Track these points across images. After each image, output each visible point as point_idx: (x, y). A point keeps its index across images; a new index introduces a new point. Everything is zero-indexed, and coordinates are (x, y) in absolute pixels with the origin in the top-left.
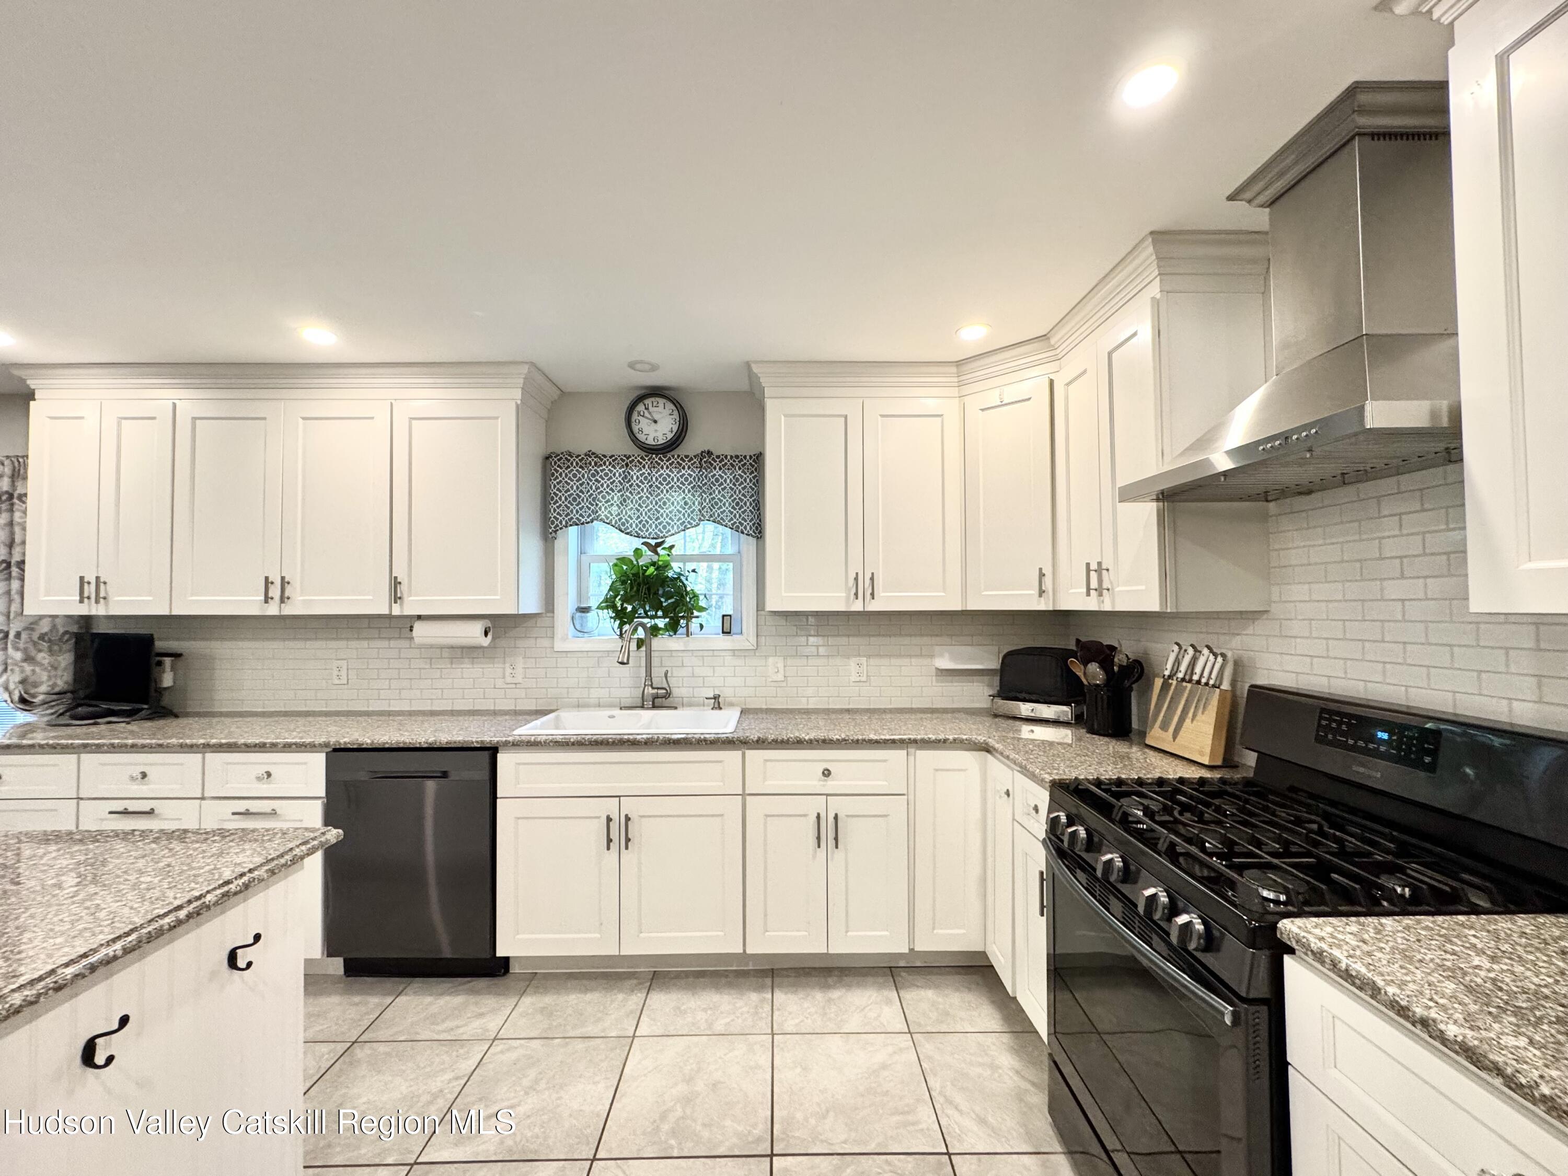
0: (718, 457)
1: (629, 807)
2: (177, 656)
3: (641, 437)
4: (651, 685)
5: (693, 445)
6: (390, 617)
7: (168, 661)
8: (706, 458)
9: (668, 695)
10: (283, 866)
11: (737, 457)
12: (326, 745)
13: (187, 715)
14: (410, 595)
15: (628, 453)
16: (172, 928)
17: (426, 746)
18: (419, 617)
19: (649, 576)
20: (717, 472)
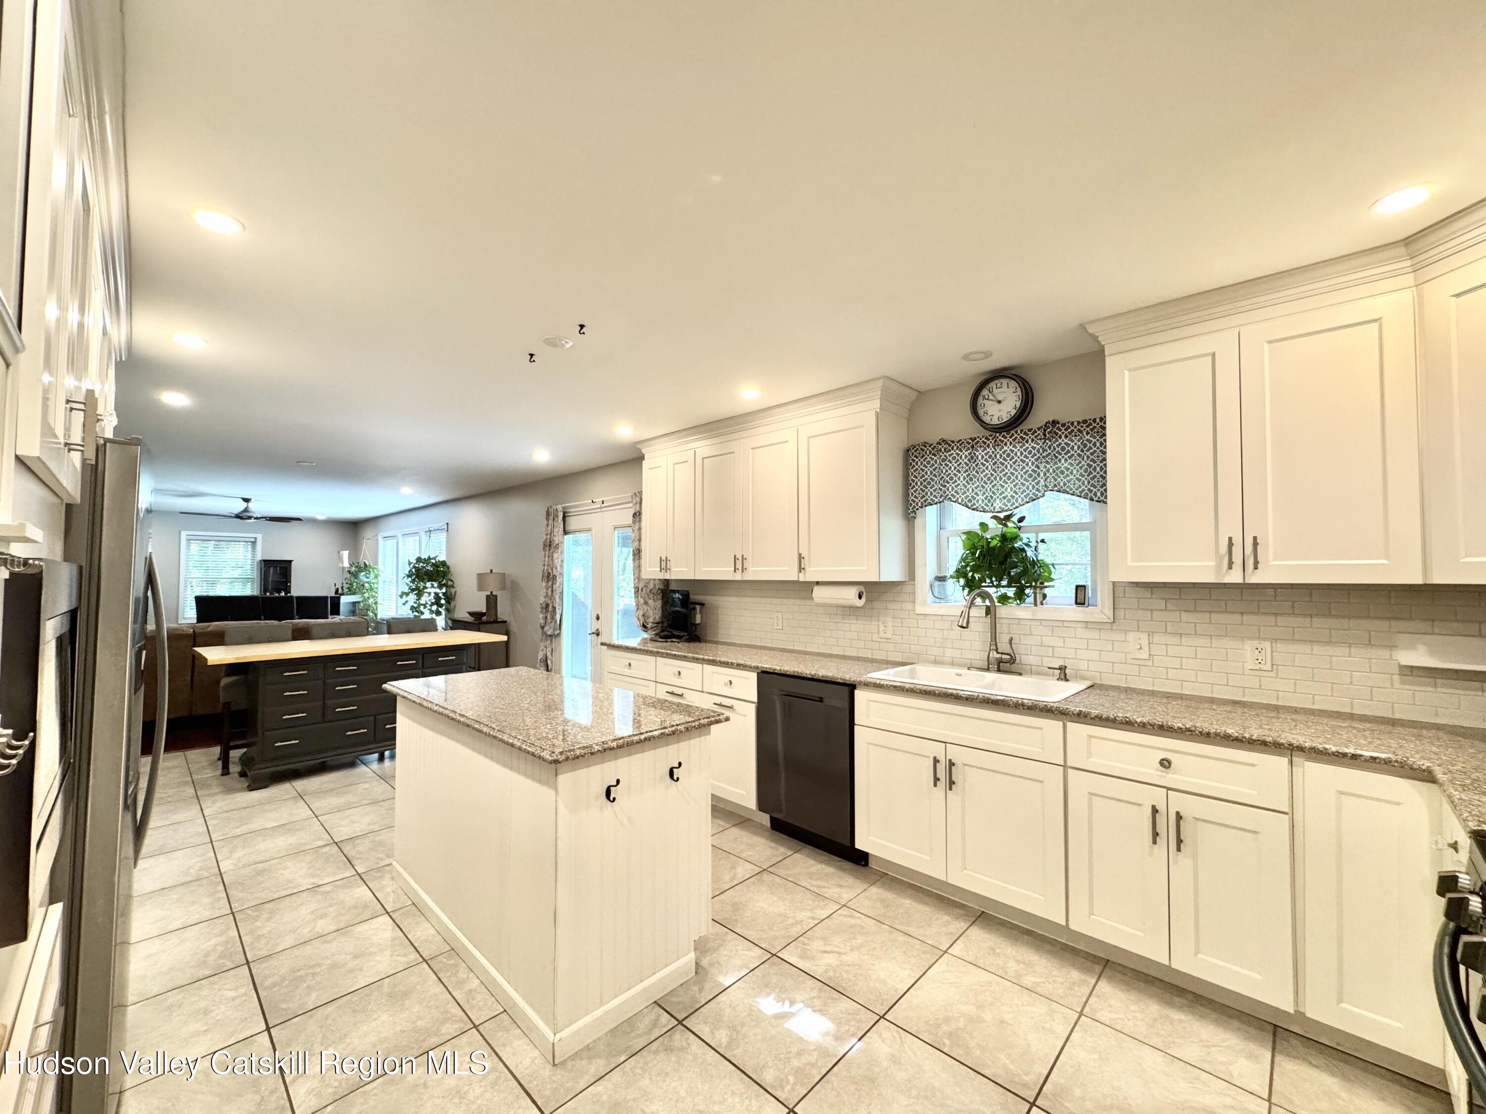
0: (1064, 425)
1: (954, 753)
2: (702, 604)
3: (987, 419)
4: (997, 650)
5: (1039, 417)
6: (797, 582)
7: (698, 607)
8: (1052, 428)
9: (1012, 660)
10: (695, 727)
11: (1085, 422)
12: (757, 668)
13: (706, 641)
14: (810, 567)
15: (973, 436)
16: (637, 743)
17: (810, 676)
18: (818, 583)
19: (994, 548)
20: (1063, 441)
